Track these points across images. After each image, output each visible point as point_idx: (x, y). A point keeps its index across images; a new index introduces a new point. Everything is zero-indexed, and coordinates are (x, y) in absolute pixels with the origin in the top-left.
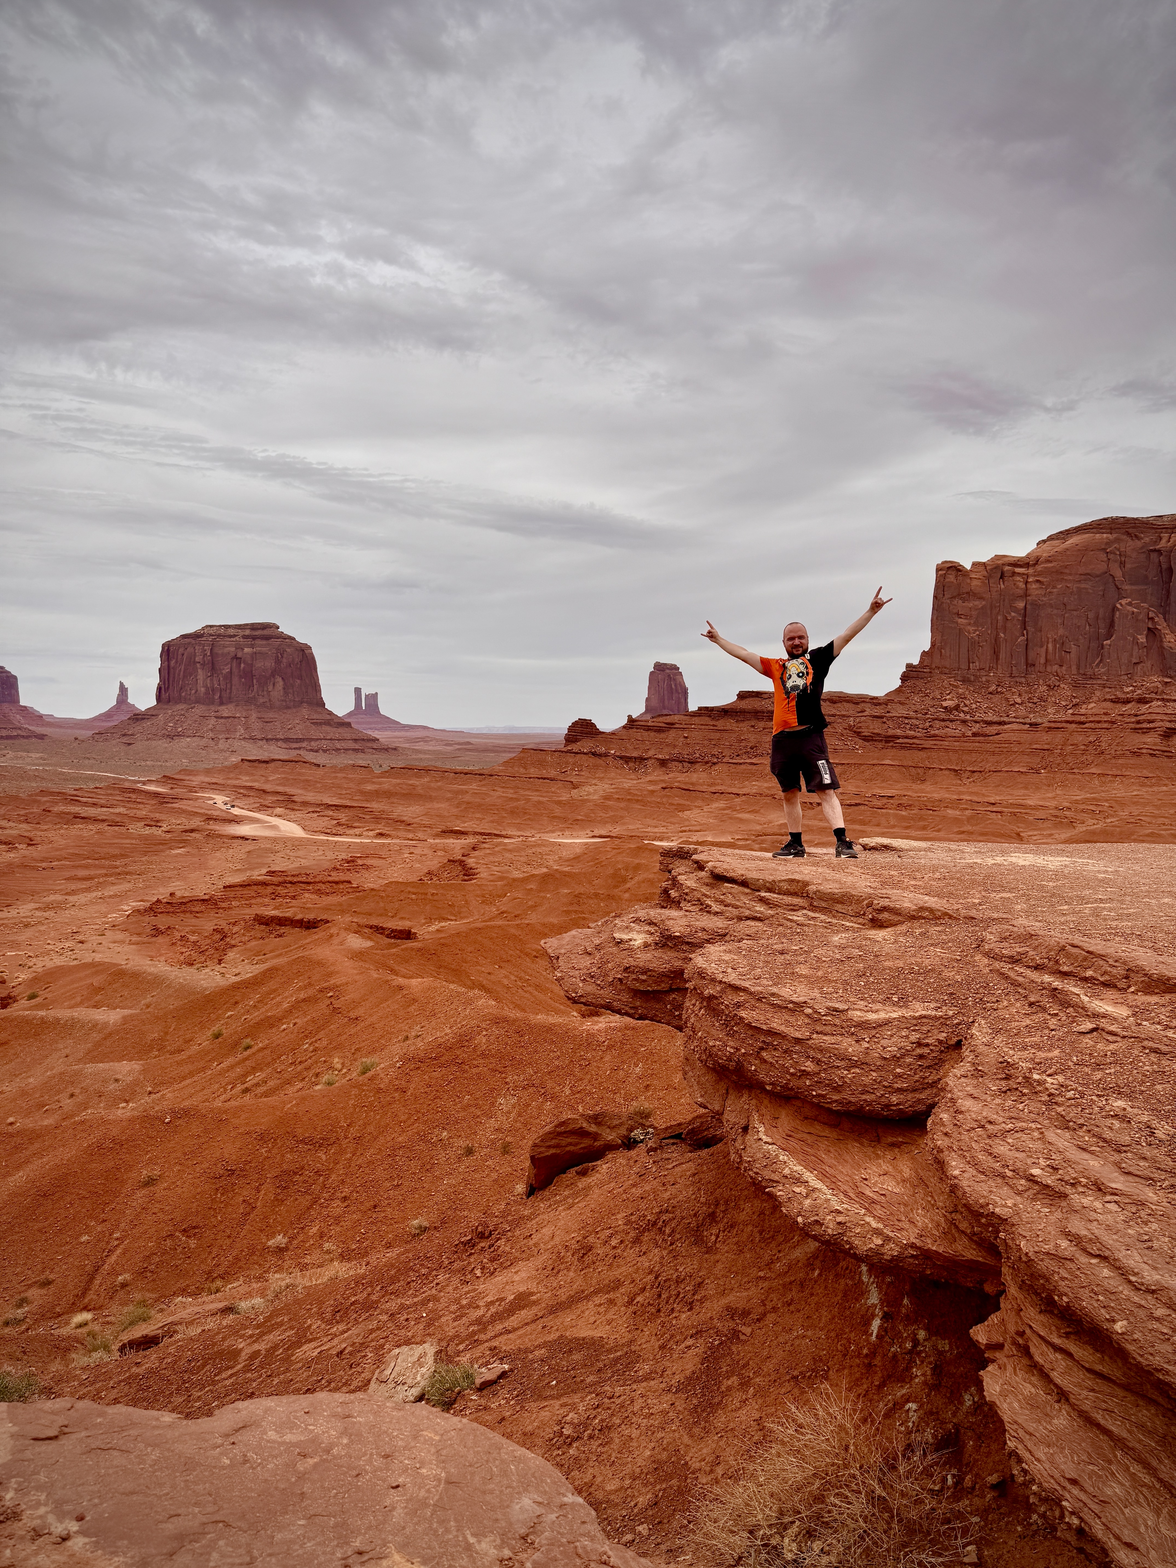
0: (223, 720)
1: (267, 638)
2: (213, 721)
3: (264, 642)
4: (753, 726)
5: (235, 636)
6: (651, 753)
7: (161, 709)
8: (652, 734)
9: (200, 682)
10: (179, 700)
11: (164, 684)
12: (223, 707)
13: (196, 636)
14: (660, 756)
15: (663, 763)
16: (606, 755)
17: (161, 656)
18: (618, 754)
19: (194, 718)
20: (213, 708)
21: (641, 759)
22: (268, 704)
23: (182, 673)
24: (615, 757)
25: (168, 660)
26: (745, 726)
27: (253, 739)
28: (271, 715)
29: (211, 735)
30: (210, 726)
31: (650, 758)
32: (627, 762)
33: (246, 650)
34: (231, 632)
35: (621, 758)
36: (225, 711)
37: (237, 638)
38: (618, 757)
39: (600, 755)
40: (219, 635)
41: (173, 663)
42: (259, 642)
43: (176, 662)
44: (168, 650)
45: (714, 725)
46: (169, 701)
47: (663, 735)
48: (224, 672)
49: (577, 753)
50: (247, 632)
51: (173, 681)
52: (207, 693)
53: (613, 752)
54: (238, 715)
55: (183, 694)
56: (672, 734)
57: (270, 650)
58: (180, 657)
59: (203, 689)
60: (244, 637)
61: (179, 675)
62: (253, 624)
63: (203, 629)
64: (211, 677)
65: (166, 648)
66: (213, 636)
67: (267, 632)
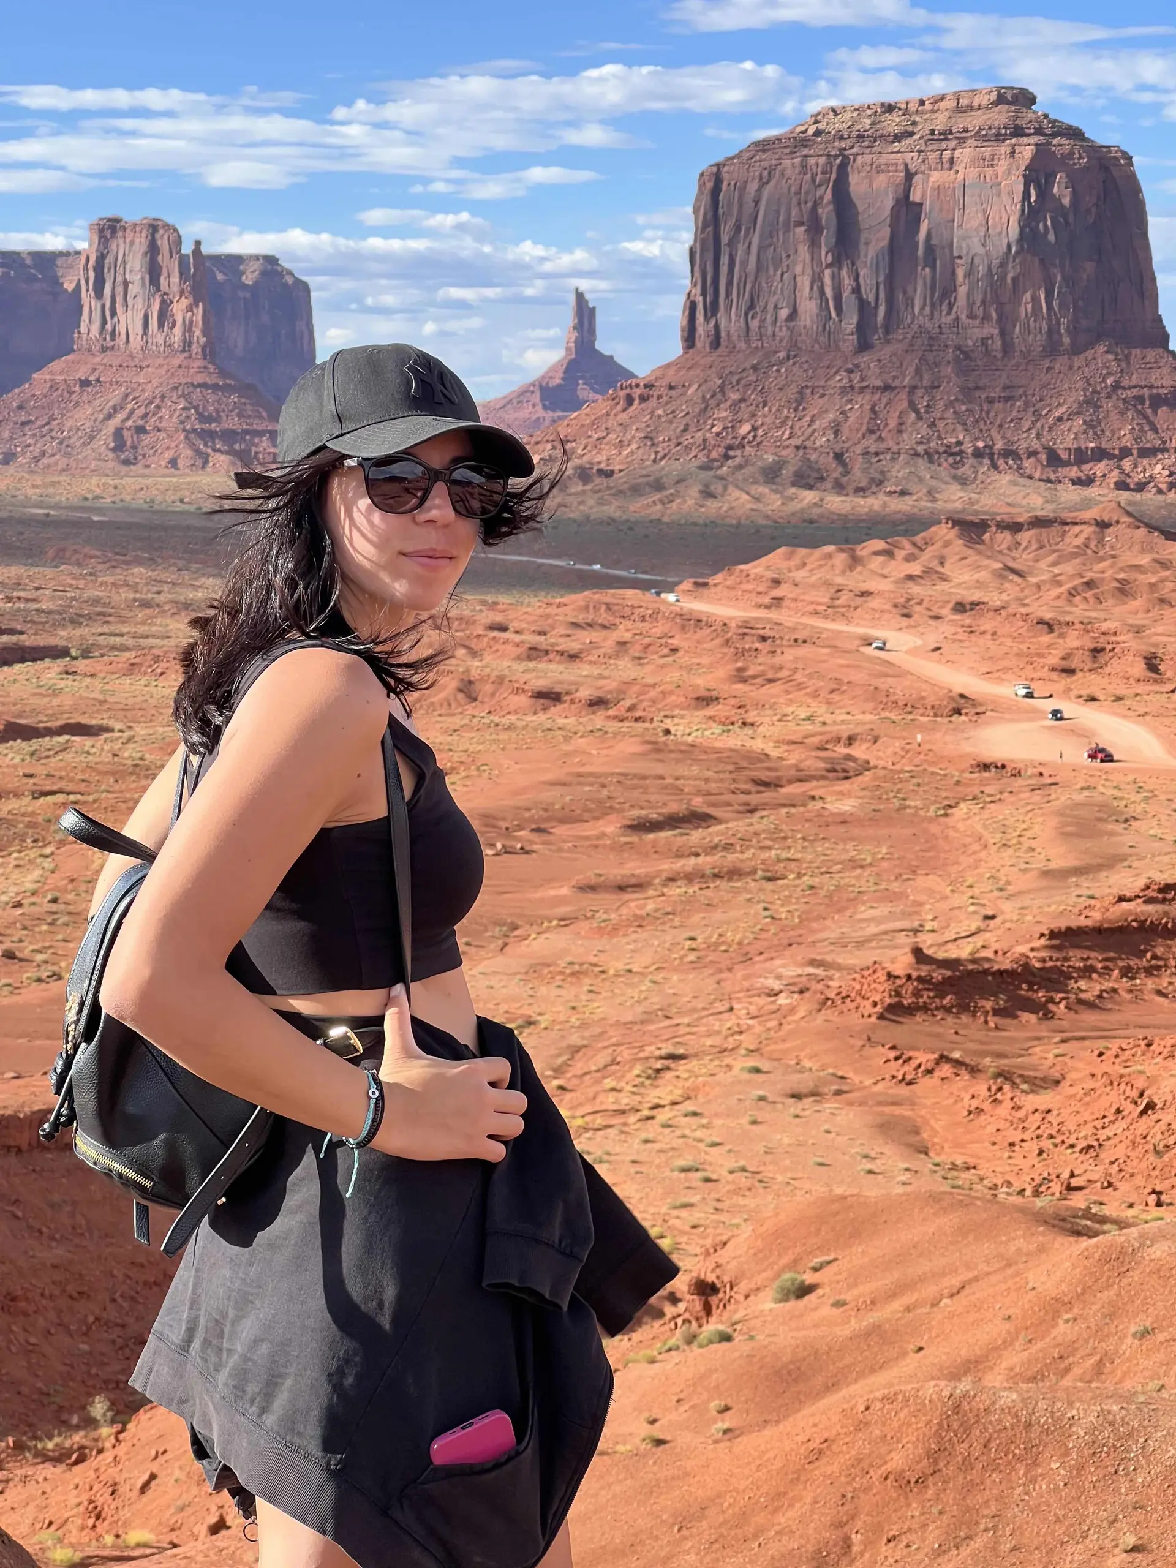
0: (865, 398)
1: (998, 136)
2: (837, 401)
3: (990, 149)
5: (904, 135)
7: (695, 368)
9: (805, 282)
11: (704, 293)
12: (866, 359)
13: (794, 143)
17: (696, 209)
20: (840, 359)
23: (753, 259)
25: (716, 222)
27: (955, 454)
29: (833, 442)
30: (831, 415)
33: (935, 176)
34: (893, 123)
36: (873, 366)
37: (909, 141)
40: (859, 138)
41: (727, 231)
42: (970, 150)
43: (739, 225)
44: (716, 191)
46: (717, 345)
48: (873, 248)
50: (940, 122)
51: (730, 283)
52: (822, 315)
55: (756, 322)
57: (1007, 175)
58: (747, 209)
59: (812, 306)
60: (931, 136)
61: (745, 262)
62: (958, 95)
63: (815, 121)
64: (837, 263)
65: (710, 185)
66: (842, 138)
67: (1001, 116)
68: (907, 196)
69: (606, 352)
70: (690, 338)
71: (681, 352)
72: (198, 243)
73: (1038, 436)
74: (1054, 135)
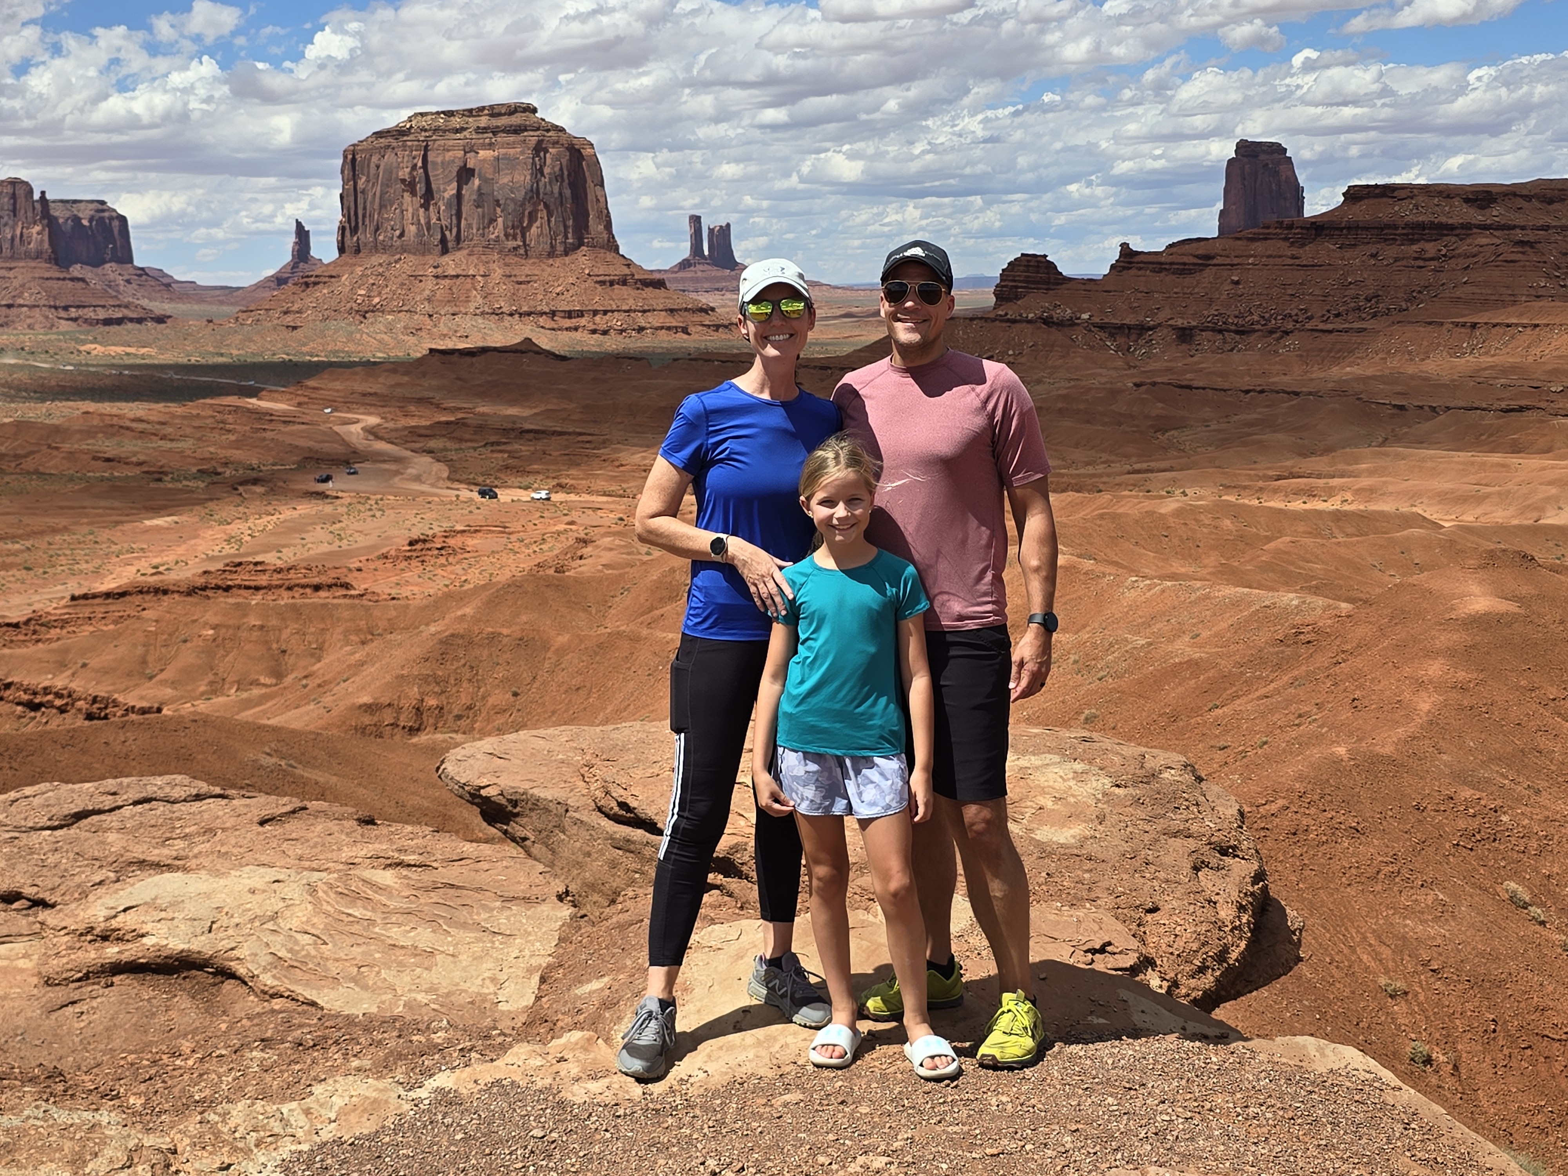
0: (447, 282)
1: (517, 130)
2: (429, 284)
3: (512, 138)
4: (1374, 256)
5: (462, 130)
6: (1162, 317)
7: (346, 264)
8: (1170, 278)
9: (409, 215)
10: (377, 248)
11: (349, 221)
12: (446, 259)
13: (399, 132)
14: (1179, 322)
15: (1185, 335)
16: (1072, 323)
17: (342, 172)
18: (1096, 320)
19: (400, 280)
20: (430, 259)
21: (1142, 329)
22: (522, 251)
23: (377, 200)
24: (1091, 326)
25: (355, 178)
26: (1356, 257)
27: (497, 313)
28: (526, 269)
29: (428, 308)
30: (427, 292)
31: (1159, 325)
32: (1112, 335)
33: (481, 153)
34: (456, 122)
35: (1102, 327)
36: (450, 263)
37: (466, 133)
38: (1095, 325)
39: (1060, 324)
40: (436, 130)
41: (361, 183)
42: (501, 138)
43: (368, 181)
44: (354, 160)
45: (1293, 257)
46: (358, 251)
47: (1189, 280)
48: (447, 195)
49: (1014, 321)
50: (484, 121)
51: (364, 216)
52: (419, 234)
53: (1085, 316)
54: (471, 272)
55: (381, 238)
56: (1208, 275)
57: (522, 153)
58: (373, 170)
59: (413, 228)
60: (480, 130)
61: (373, 202)
62: (492, 107)
63: (410, 119)
64: (426, 206)
65: (350, 157)
66: (426, 130)
67: (516, 120)
68: (465, 165)
69: (317, 257)
70: (342, 249)
71: (337, 255)
72: (43, 193)
73: (547, 304)
74: (548, 131)
